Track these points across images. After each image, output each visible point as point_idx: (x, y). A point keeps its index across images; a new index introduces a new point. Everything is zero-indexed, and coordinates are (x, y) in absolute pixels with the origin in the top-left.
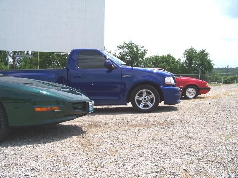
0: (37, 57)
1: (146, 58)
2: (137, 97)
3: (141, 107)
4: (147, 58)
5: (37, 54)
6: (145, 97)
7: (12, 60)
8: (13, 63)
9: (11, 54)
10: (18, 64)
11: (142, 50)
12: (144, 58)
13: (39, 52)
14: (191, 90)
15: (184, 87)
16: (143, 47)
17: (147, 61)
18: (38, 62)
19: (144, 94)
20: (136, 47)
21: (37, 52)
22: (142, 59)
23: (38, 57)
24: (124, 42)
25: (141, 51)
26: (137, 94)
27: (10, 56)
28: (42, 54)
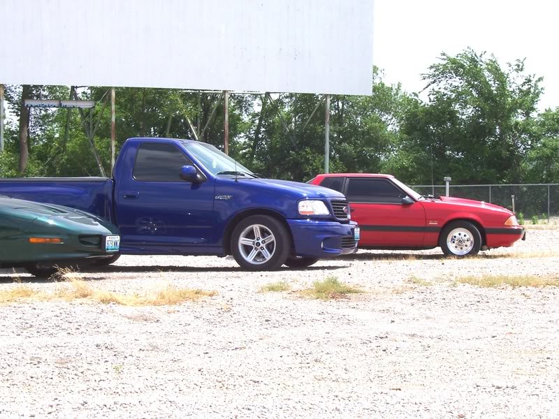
0: (110, 105)
1: (542, 111)
2: (243, 240)
3: (250, 259)
4: (547, 114)
5: (110, 96)
6: (258, 239)
7: (18, 115)
8: (21, 126)
9: (12, 95)
10: (39, 133)
11: (520, 81)
12: (534, 115)
13: (116, 88)
14: (463, 234)
15: (441, 225)
16: (520, 69)
17: (543, 124)
18: (113, 127)
19: (258, 234)
20: (495, 70)
21: (109, 89)
22: (527, 114)
23: (113, 107)
24: (444, 54)
25: (515, 82)
26: (243, 233)
27: (9, 99)
28: (129, 96)
